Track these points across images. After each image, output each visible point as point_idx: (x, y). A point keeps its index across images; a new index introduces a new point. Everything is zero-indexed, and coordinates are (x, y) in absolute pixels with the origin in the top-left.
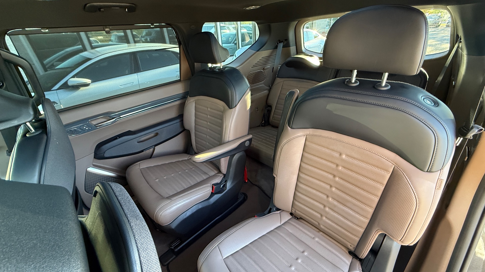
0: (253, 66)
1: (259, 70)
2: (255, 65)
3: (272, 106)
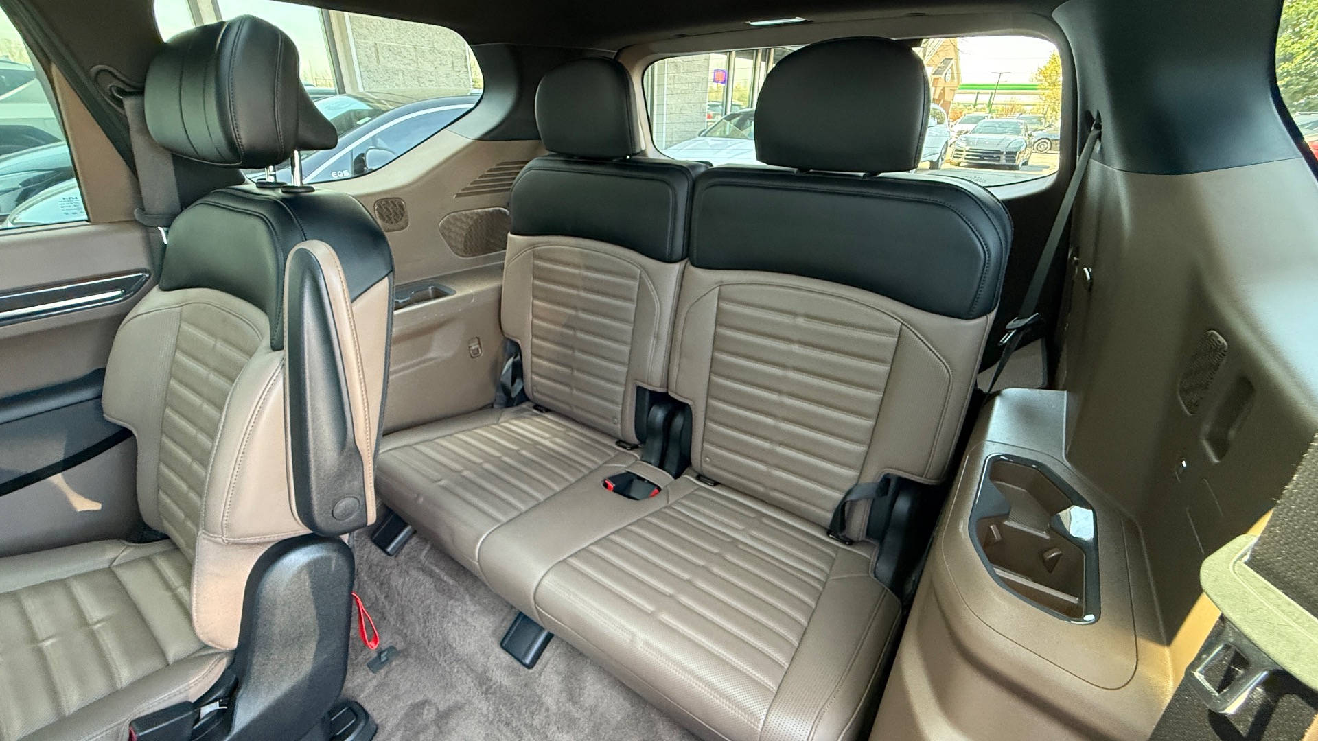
0: (460, 192)
1: (491, 209)
2: (471, 188)
3: (518, 341)
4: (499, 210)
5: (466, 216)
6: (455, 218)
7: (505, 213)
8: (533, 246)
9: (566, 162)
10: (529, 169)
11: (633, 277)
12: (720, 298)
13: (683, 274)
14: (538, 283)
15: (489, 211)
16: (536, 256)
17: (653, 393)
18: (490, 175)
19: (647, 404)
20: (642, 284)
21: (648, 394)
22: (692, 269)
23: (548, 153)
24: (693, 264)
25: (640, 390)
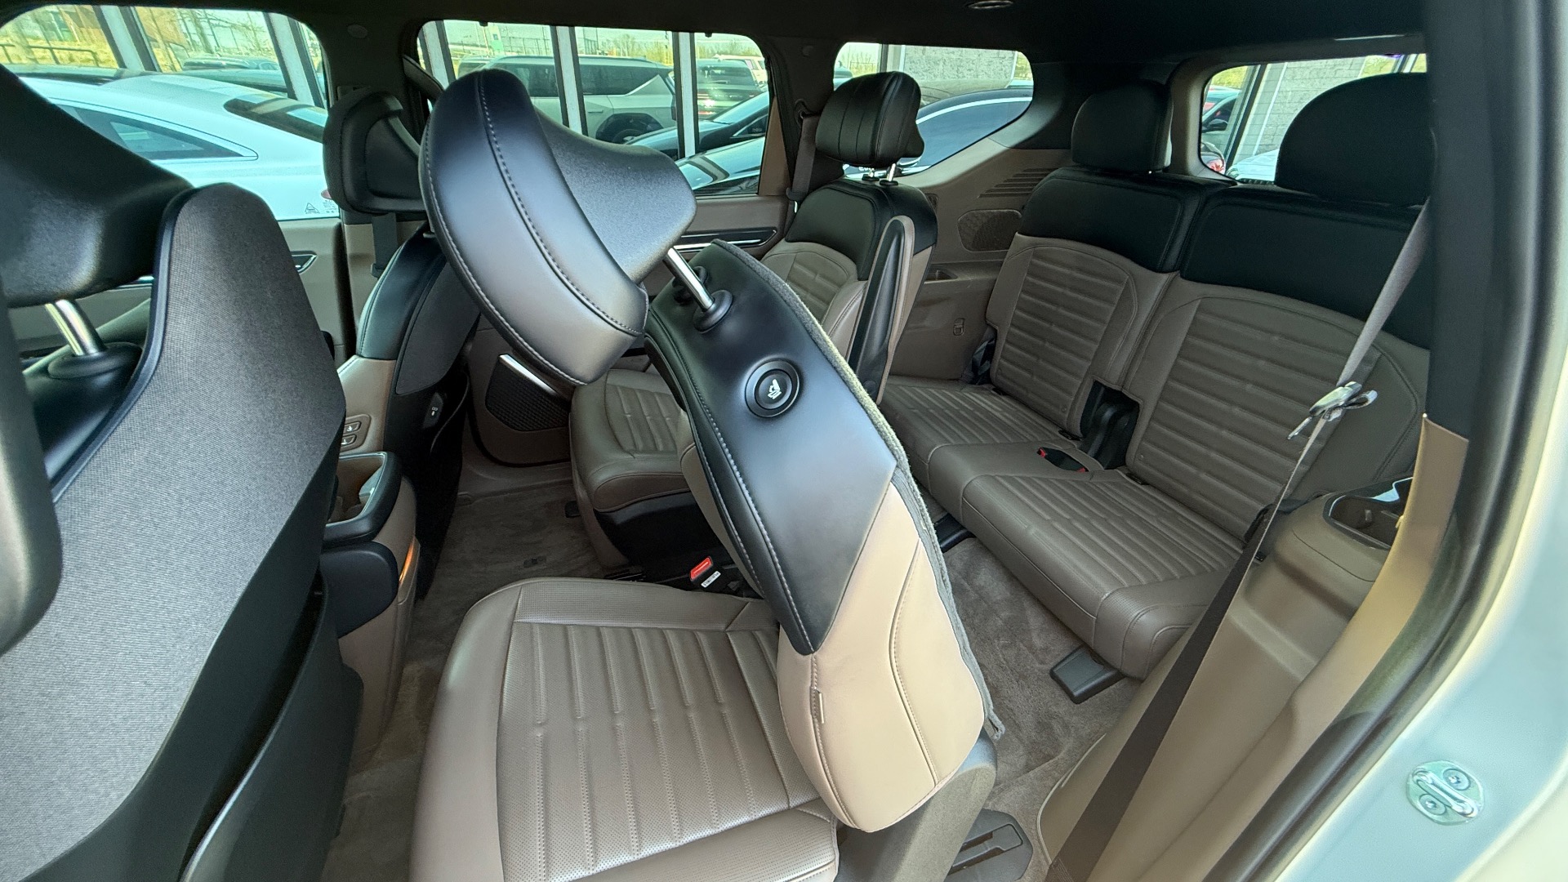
0: (984, 193)
1: (1005, 211)
2: (995, 191)
3: (997, 328)
4: (1013, 212)
5: (983, 215)
6: (973, 214)
7: (1017, 215)
8: (1035, 245)
9: (1089, 173)
10: (1051, 178)
11: (1120, 282)
12: (1200, 309)
13: (1170, 285)
14: (1030, 279)
15: (1003, 213)
16: (1037, 256)
17: (1109, 390)
18: (1015, 180)
19: (1098, 401)
20: (1127, 288)
21: (1103, 389)
22: (1180, 279)
23: (1074, 164)
24: (1182, 277)
25: (1097, 385)
